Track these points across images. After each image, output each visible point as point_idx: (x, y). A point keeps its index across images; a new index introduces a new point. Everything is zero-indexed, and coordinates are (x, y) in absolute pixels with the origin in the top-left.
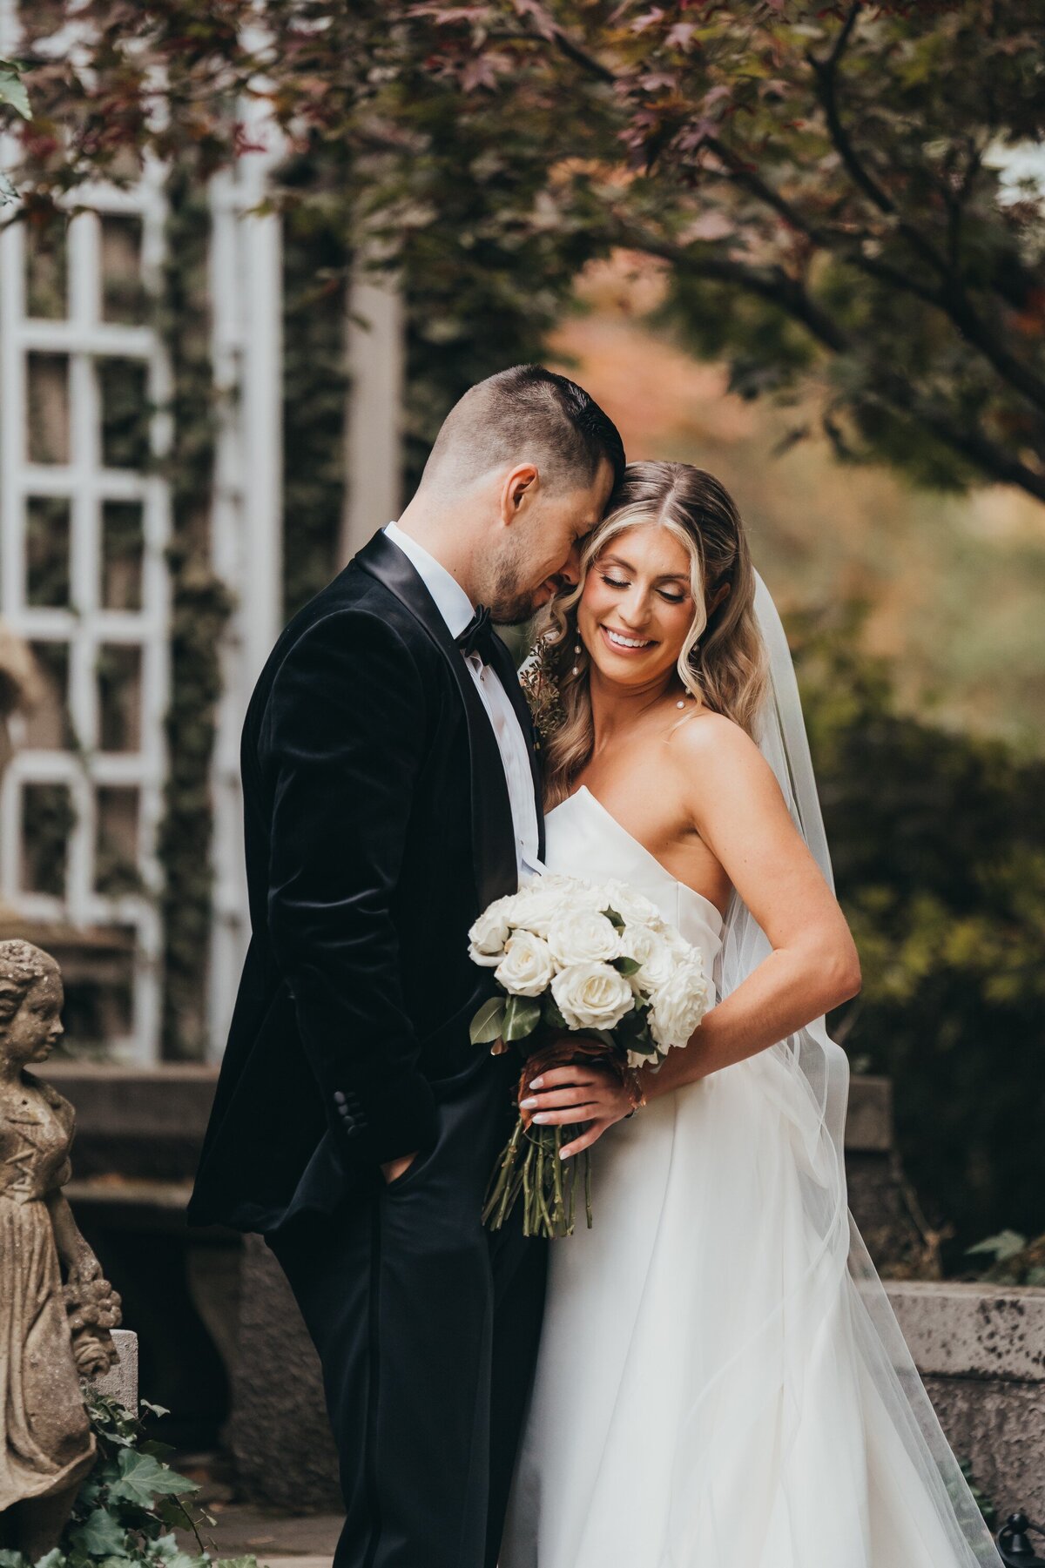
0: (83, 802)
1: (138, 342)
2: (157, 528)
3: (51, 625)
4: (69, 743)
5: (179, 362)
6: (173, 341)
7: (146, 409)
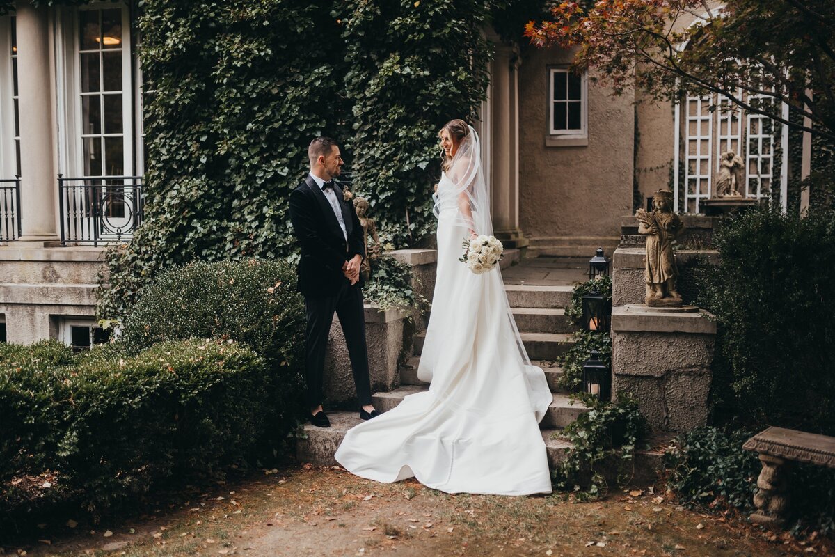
7: (771, 125)
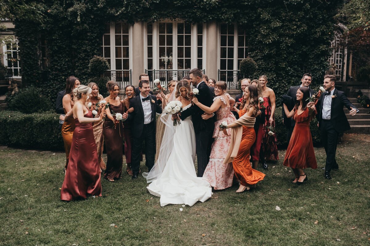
0: (338, 71)
1: (341, 53)
2: (342, 60)
3: (337, 64)
4: (338, 69)
5: (343, 54)
6: (343, 53)
